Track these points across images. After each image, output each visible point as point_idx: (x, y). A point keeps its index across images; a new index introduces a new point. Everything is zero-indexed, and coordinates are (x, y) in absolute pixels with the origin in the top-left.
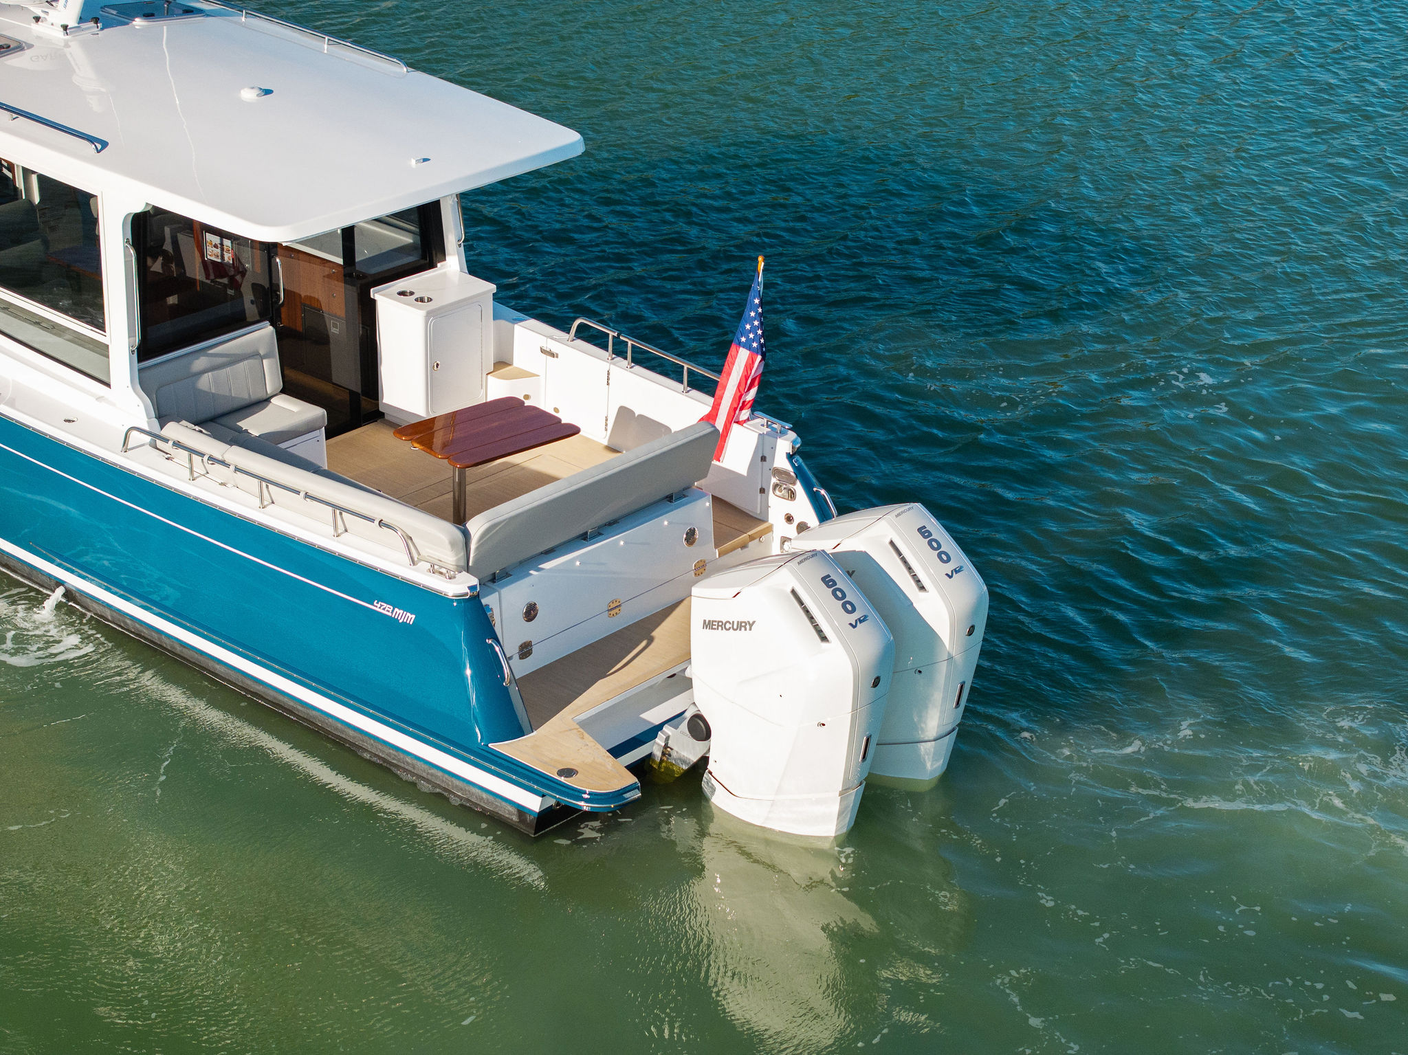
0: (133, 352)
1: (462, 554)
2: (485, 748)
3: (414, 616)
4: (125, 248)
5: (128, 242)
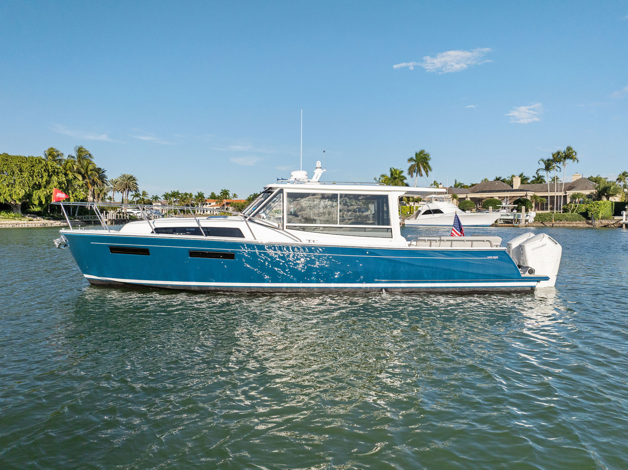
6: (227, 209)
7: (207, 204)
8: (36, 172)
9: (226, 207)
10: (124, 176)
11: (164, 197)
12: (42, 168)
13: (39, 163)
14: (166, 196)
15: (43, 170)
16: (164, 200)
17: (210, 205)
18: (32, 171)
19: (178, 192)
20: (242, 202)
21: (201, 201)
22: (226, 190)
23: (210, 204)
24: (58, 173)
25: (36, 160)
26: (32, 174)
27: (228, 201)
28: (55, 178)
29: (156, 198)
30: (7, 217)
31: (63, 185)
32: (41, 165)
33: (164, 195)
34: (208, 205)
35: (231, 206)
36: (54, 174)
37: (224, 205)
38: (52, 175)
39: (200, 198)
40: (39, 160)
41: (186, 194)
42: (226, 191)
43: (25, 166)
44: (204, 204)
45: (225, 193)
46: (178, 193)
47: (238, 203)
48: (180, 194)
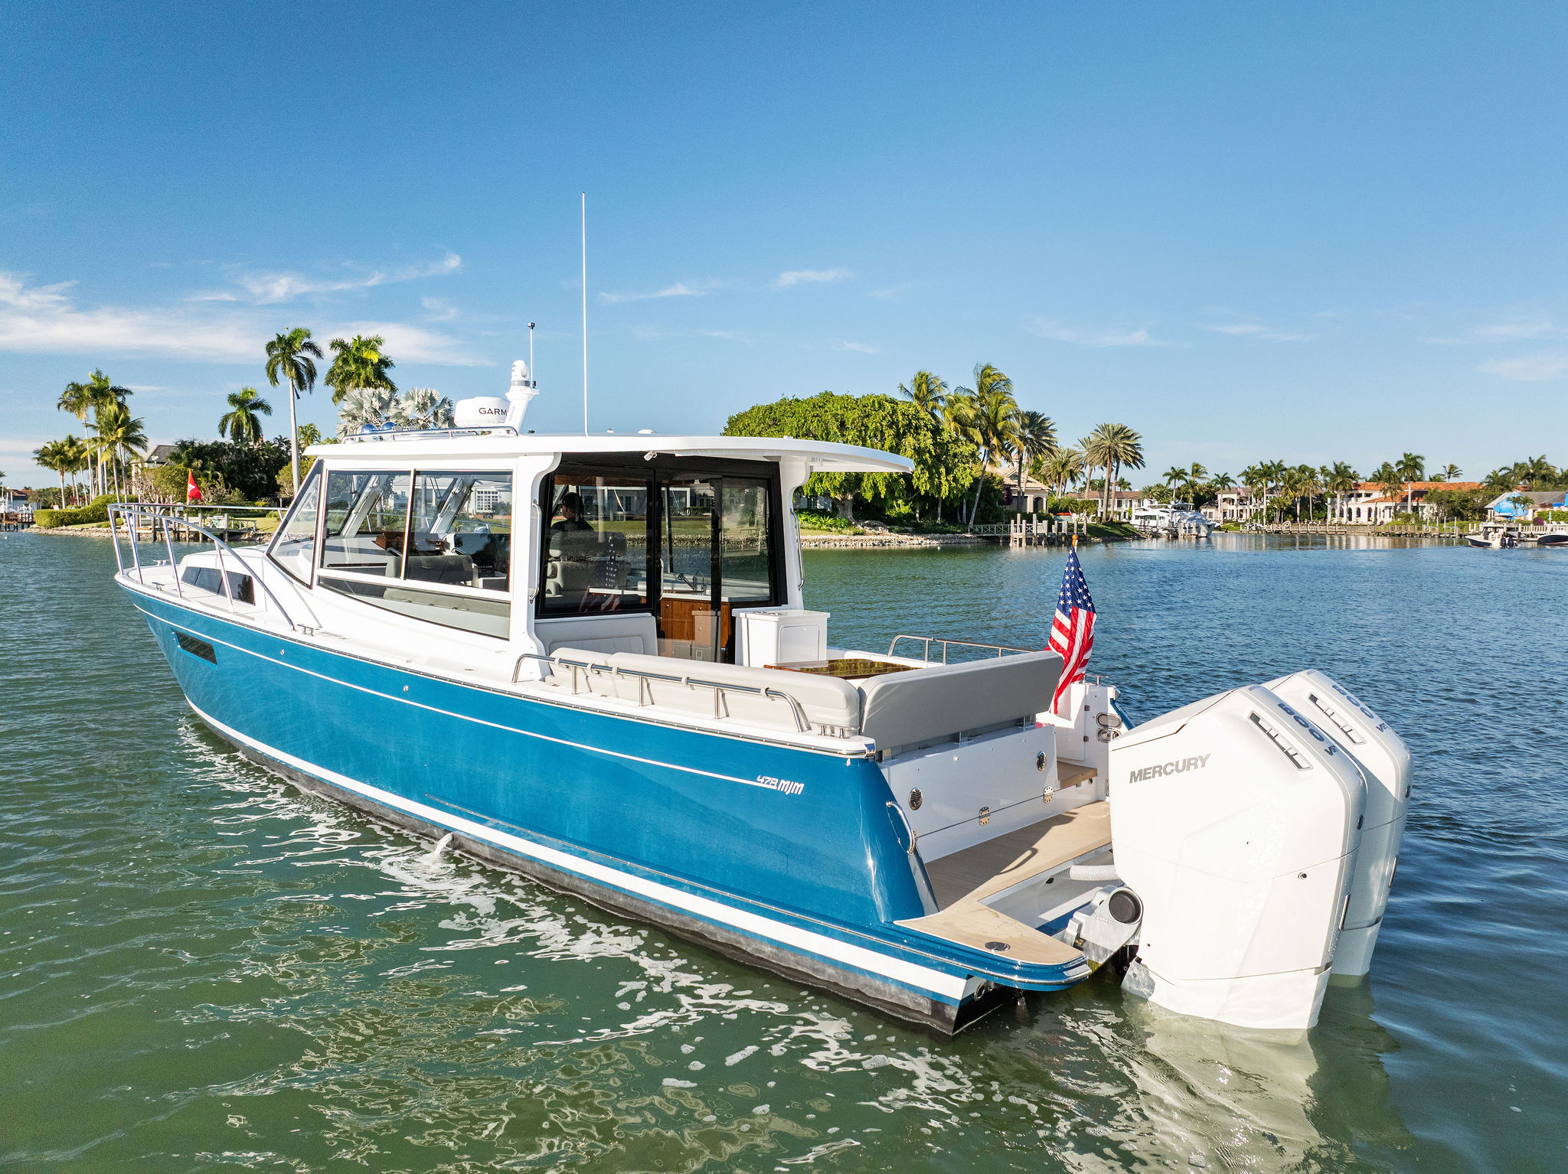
0: (531, 601)
1: (856, 714)
2: (888, 925)
3: (802, 785)
4: (533, 507)
5: (535, 502)
6: (1415, 509)
7: (1359, 495)
8: (871, 428)
9: (1410, 503)
10: (1104, 428)
11: (1244, 478)
12: (884, 419)
13: (880, 408)
14: (1251, 477)
15: (884, 423)
16: (1244, 486)
17: (1368, 499)
18: (863, 428)
19: (1279, 465)
20: (1465, 489)
21: (1341, 487)
22: (1414, 454)
23: (1368, 495)
24: (917, 428)
25: (874, 402)
26: (863, 433)
27: (1419, 486)
28: (909, 440)
29: (1224, 480)
30: (817, 526)
31: (928, 455)
32: (881, 413)
33: (1246, 473)
34: (1363, 499)
35: (1429, 501)
36: (909, 431)
37: (1405, 500)
38: (905, 433)
39: (1339, 480)
40: (879, 403)
41: (1303, 469)
42: (1414, 459)
43: (850, 416)
44: (1351, 496)
45: (1412, 465)
46: (1280, 467)
47: (1450, 494)
48: (1285, 469)
